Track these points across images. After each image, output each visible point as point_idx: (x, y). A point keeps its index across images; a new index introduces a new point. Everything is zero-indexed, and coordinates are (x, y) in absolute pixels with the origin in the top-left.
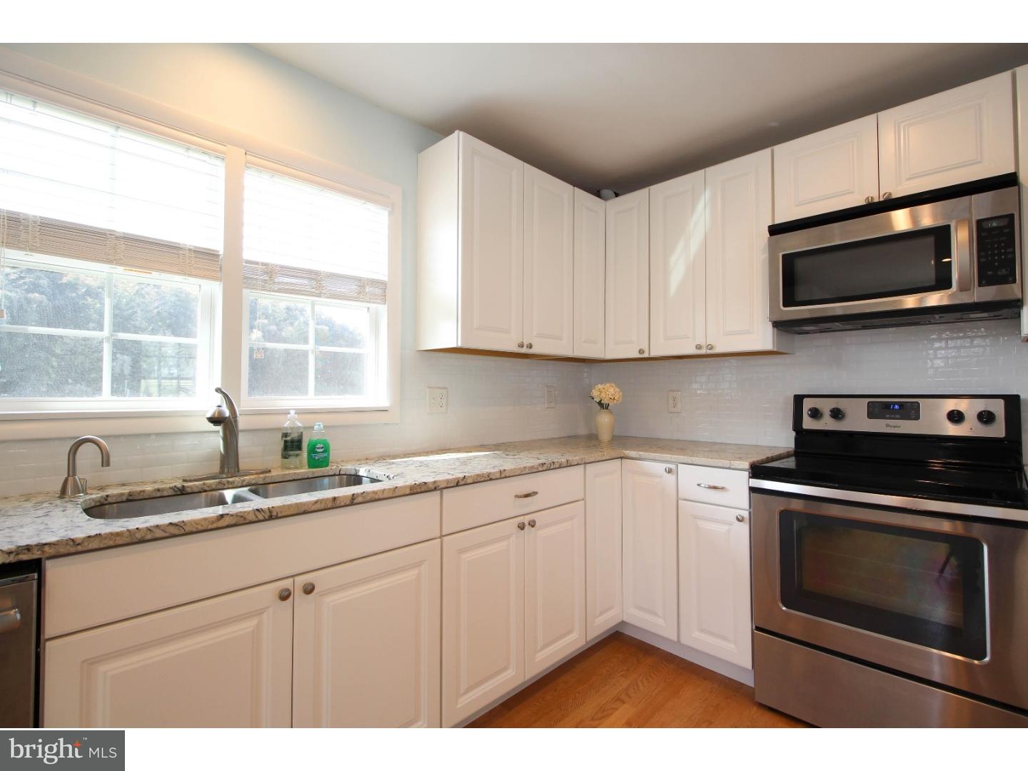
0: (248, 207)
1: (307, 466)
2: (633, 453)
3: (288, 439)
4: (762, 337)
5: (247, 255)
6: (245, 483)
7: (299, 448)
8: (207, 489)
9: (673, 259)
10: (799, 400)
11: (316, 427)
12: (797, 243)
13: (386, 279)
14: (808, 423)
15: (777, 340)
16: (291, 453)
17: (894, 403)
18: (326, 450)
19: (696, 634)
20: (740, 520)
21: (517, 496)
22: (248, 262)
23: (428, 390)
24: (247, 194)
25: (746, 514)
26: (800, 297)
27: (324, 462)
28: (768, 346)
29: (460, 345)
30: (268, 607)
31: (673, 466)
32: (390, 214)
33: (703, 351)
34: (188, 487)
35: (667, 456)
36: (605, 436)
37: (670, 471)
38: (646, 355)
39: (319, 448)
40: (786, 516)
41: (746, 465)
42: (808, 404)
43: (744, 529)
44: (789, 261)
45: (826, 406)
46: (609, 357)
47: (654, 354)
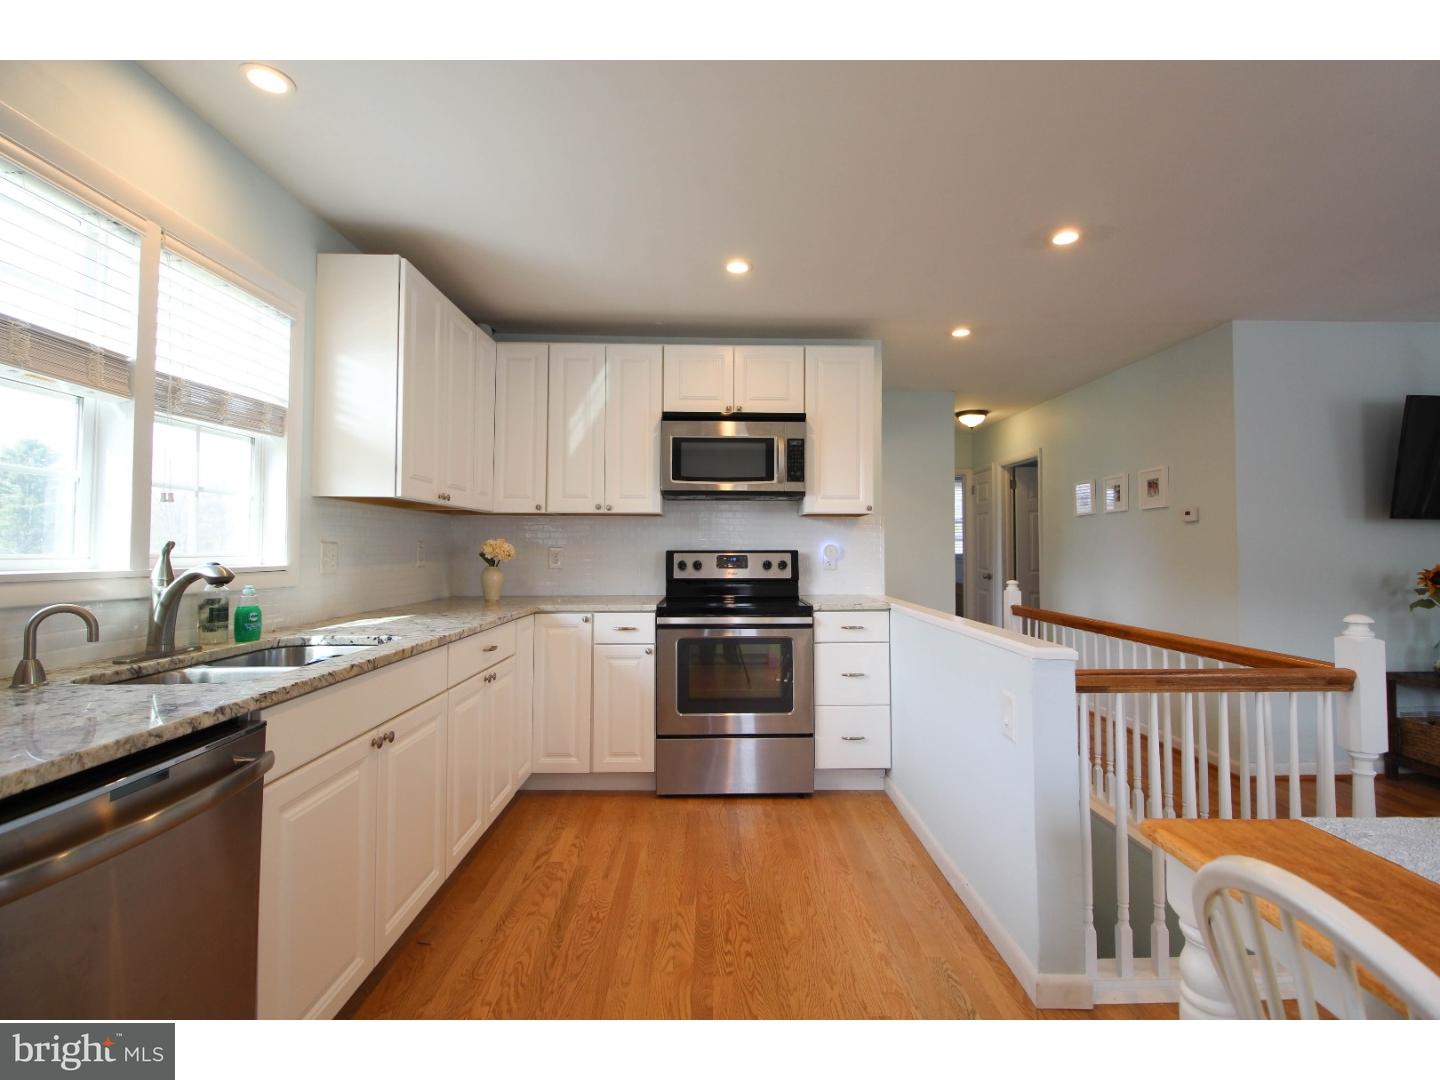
0: (162, 302)
1: (233, 640)
2: (549, 608)
3: (216, 606)
4: (652, 502)
5: (161, 366)
6: (194, 661)
7: (226, 618)
8: (160, 670)
9: (572, 421)
10: (670, 555)
11: (245, 591)
12: (683, 430)
13: (286, 405)
14: (678, 574)
15: (663, 506)
16: (216, 624)
17: (733, 557)
18: (259, 615)
19: (608, 759)
20: (649, 652)
21: (485, 650)
22: (160, 375)
23: (322, 545)
24: (162, 286)
25: (653, 647)
26: (683, 474)
27: (255, 635)
28: (657, 510)
29: (399, 494)
30: (364, 758)
31: (589, 615)
32: (293, 324)
33: (602, 511)
34: (145, 668)
35: (585, 607)
36: (494, 595)
37: (586, 620)
38: (543, 511)
39: (253, 616)
40: (683, 644)
41: (654, 608)
42: (677, 558)
43: (652, 659)
44: (677, 442)
45: (690, 560)
46: (496, 510)
47: (552, 509)
